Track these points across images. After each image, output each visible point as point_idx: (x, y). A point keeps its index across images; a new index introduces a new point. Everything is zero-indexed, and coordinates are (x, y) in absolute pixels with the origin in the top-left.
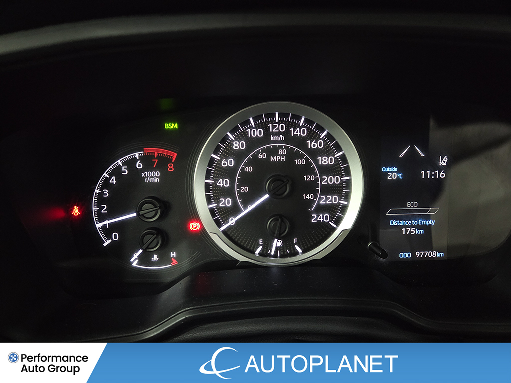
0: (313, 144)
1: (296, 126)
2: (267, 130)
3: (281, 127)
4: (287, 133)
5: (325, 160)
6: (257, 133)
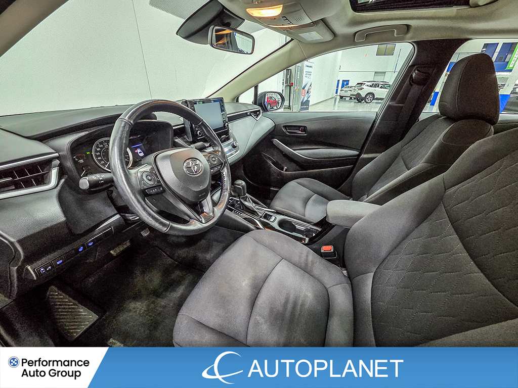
2: (103, 145)
3: (106, 144)
4: (108, 144)
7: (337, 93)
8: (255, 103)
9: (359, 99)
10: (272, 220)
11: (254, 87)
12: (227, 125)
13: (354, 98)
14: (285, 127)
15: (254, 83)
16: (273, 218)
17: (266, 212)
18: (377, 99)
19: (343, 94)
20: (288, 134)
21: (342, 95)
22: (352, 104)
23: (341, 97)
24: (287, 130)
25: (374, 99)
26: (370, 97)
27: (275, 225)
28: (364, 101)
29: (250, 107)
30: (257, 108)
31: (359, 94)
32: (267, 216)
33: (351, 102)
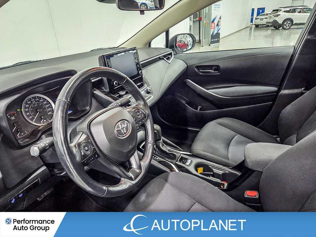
0: (41, 101)
1: (36, 99)
2: (31, 101)
3: (34, 100)
4: (35, 100)
5: (45, 103)
6: (30, 102)
7: (252, 21)
8: (167, 47)
9: (276, 26)
10: (188, 163)
11: (165, 32)
12: (141, 72)
13: (271, 26)
14: (198, 67)
15: (165, 28)
16: (189, 161)
17: (182, 155)
18: (296, 24)
19: (258, 22)
20: (201, 74)
21: (257, 24)
22: (269, 32)
23: (257, 26)
24: (199, 70)
25: (292, 25)
26: (288, 23)
27: (192, 169)
28: (281, 28)
29: (162, 51)
30: (169, 51)
31: (275, 21)
32: (183, 160)
33: (268, 30)
